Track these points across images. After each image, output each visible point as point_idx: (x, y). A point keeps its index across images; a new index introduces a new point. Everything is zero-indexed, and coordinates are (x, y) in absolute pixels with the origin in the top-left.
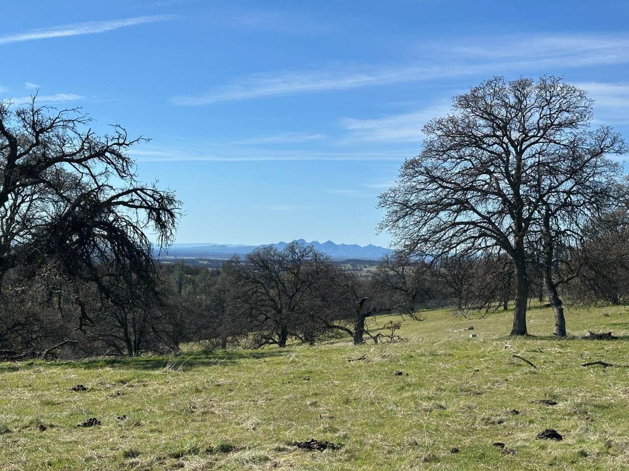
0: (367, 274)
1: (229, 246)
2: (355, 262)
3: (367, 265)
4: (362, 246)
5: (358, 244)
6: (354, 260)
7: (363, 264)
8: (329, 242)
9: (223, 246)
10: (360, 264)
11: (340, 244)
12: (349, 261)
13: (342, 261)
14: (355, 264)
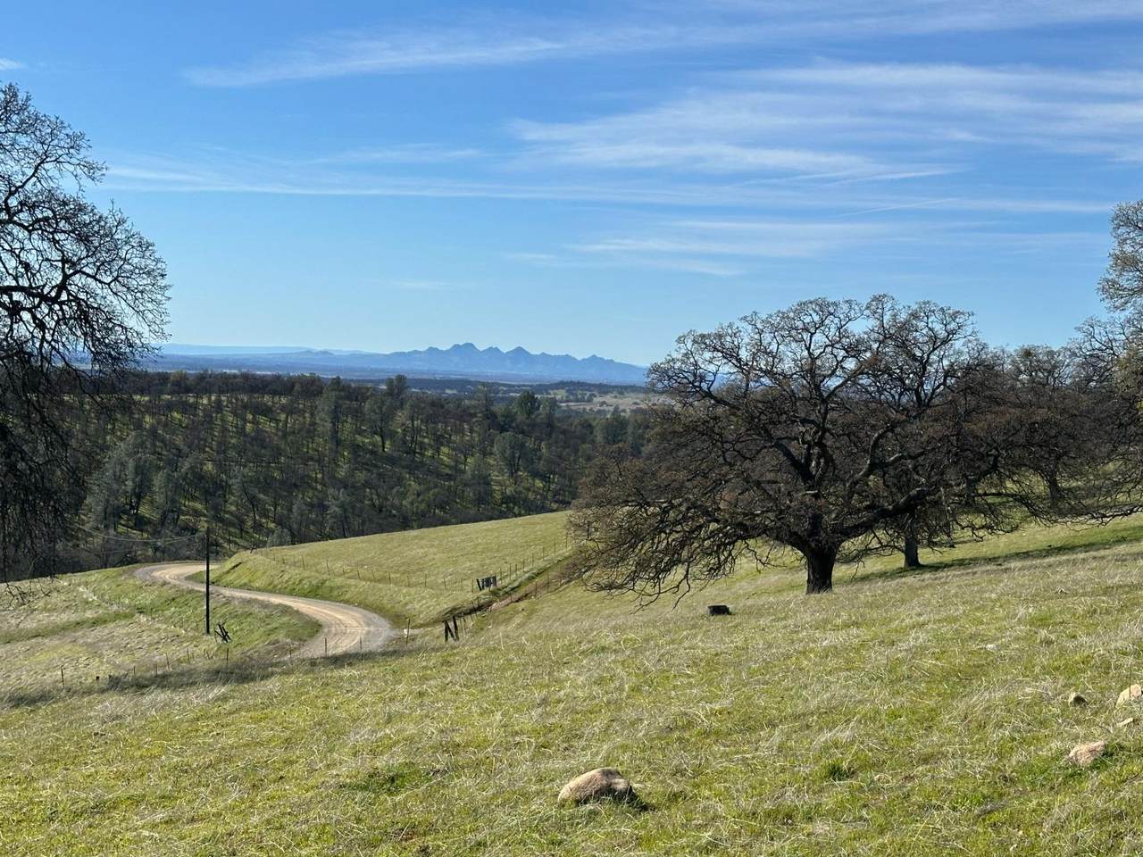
0: (602, 408)
1: (336, 354)
2: (572, 387)
3: (596, 393)
4: (579, 358)
5: (570, 354)
6: (572, 383)
7: (588, 390)
8: (520, 350)
9: (325, 353)
10: (582, 390)
11: (538, 353)
12: (561, 385)
13: (551, 385)
14: (574, 390)
